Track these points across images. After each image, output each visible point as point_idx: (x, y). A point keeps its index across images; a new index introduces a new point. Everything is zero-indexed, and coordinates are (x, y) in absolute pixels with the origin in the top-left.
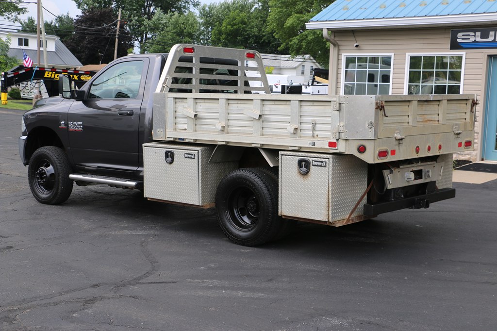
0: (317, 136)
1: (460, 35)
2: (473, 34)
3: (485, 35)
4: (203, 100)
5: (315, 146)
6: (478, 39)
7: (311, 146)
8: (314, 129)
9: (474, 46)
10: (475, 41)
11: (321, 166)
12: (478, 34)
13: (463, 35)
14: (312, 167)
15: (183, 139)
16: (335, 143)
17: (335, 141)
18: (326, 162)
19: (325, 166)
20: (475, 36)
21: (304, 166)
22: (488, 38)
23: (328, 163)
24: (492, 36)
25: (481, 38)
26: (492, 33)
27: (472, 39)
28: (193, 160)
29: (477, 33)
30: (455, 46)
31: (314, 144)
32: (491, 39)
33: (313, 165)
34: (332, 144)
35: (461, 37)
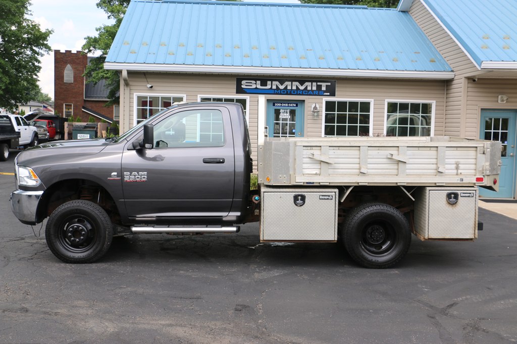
0: (461, 173)
1: (244, 82)
2: (255, 82)
3: (264, 83)
4: (338, 148)
5: (463, 182)
6: (259, 87)
7: (459, 182)
8: (457, 168)
9: (256, 92)
10: (256, 88)
11: (469, 196)
12: (259, 82)
13: (246, 83)
14: (460, 198)
15: (313, 183)
16: (482, 178)
17: (482, 177)
18: (473, 193)
19: (473, 197)
20: (256, 84)
21: (453, 198)
22: (266, 86)
23: (475, 194)
24: (269, 85)
25: (261, 85)
26: (269, 83)
27: (254, 86)
28: (329, 201)
29: (257, 81)
30: (240, 90)
31: (462, 180)
32: (269, 87)
33: (461, 196)
34: (478, 179)
35: (244, 84)
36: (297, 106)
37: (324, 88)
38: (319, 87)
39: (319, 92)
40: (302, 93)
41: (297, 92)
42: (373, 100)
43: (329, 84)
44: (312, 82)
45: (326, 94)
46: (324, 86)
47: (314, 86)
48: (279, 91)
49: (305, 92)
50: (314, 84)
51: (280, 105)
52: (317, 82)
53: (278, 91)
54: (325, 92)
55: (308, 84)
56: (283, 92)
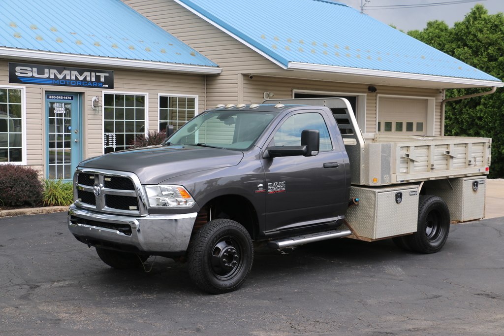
0: (476, 165)
1: (18, 69)
2: (30, 69)
6: (35, 75)
7: (478, 172)
8: (475, 161)
9: (32, 81)
10: (33, 77)
11: (482, 184)
12: (35, 69)
13: (21, 69)
14: (479, 185)
17: (488, 167)
20: (32, 71)
21: (475, 186)
22: (44, 74)
23: (485, 181)
24: (47, 73)
25: (38, 74)
26: (46, 70)
27: (30, 75)
28: (415, 196)
29: (33, 68)
30: (14, 79)
32: (46, 75)
35: (19, 71)
36: (72, 99)
37: (102, 80)
38: (98, 78)
39: (97, 84)
40: (82, 84)
41: (77, 83)
42: (147, 93)
43: (107, 75)
44: (91, 71)
45: (105, 86)
46: (102, 77)
47: (93, 76)
48: (58, 81)
49: (85, 84)
50: (93, 74)
51: (54, 97)
52: (95, 72)
53: (56, 82)
54: (104, 83)
55: (87, 74)
56: (62, 82)
